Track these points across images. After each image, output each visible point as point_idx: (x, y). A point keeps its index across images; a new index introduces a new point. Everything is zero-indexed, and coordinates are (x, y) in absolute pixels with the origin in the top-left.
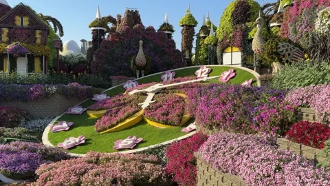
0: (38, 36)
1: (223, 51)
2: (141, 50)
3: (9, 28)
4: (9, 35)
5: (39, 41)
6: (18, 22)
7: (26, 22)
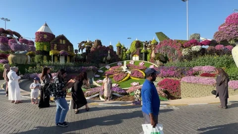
0: (69, 48)
1: (133, 56)
2: (109, 55)
3: (57, 44)
4: (57, 47)
5: (69, 50)
6: (61, 42)
7: (64, 42)
